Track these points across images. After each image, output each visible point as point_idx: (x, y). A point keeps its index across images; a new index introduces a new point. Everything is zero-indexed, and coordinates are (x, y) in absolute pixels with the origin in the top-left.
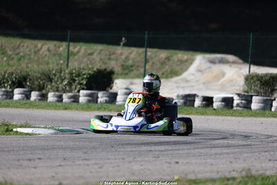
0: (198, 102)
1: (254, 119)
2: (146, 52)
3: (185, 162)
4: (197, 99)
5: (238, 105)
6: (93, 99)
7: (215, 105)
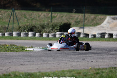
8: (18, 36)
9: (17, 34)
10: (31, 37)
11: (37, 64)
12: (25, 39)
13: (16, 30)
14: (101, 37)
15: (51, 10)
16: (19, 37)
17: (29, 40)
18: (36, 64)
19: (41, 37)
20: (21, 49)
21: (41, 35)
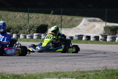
0: (84, 38)
1: (108, 45)
2: (62, 17)
3: (79, 64)
4: (83, 37)
5: (101, 39)
6: (39, 37)
7: (92, 39)
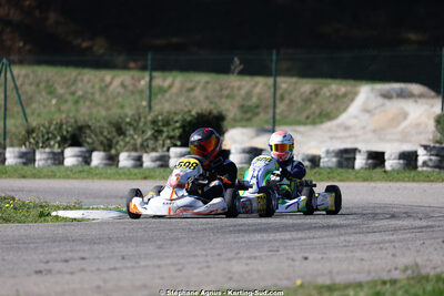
8: (25, 164)
9: (22, 155)
10: (74, 165)
11: (98, 270)
12: (53, 176)
13: (15, 141)
14: (340, 165)
15: (149, 63)
16: (25, 168)
17: (67, 177)
18: (92, 271)
19: (114, 168)
20: (34, 212)
21: (112, 160)
